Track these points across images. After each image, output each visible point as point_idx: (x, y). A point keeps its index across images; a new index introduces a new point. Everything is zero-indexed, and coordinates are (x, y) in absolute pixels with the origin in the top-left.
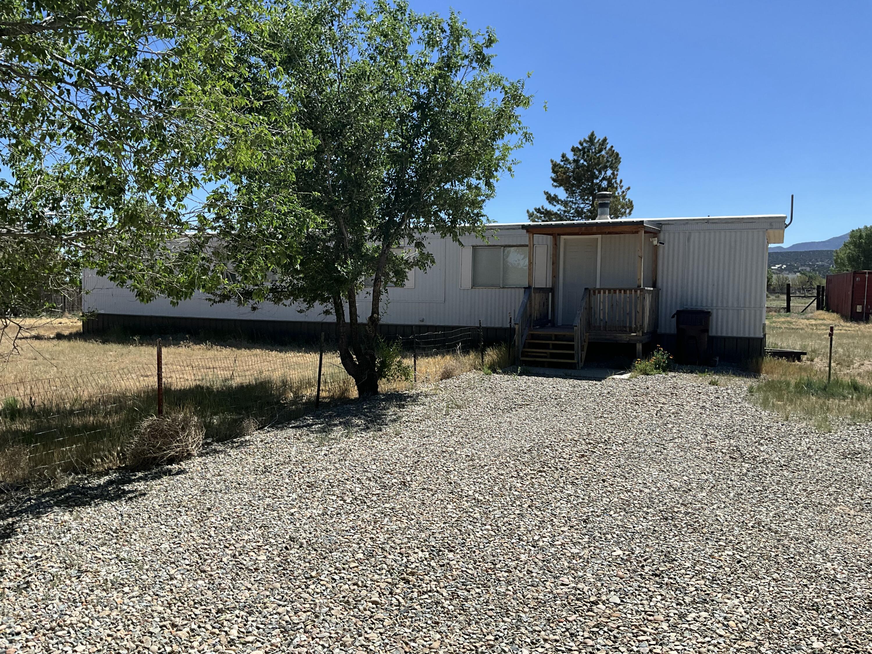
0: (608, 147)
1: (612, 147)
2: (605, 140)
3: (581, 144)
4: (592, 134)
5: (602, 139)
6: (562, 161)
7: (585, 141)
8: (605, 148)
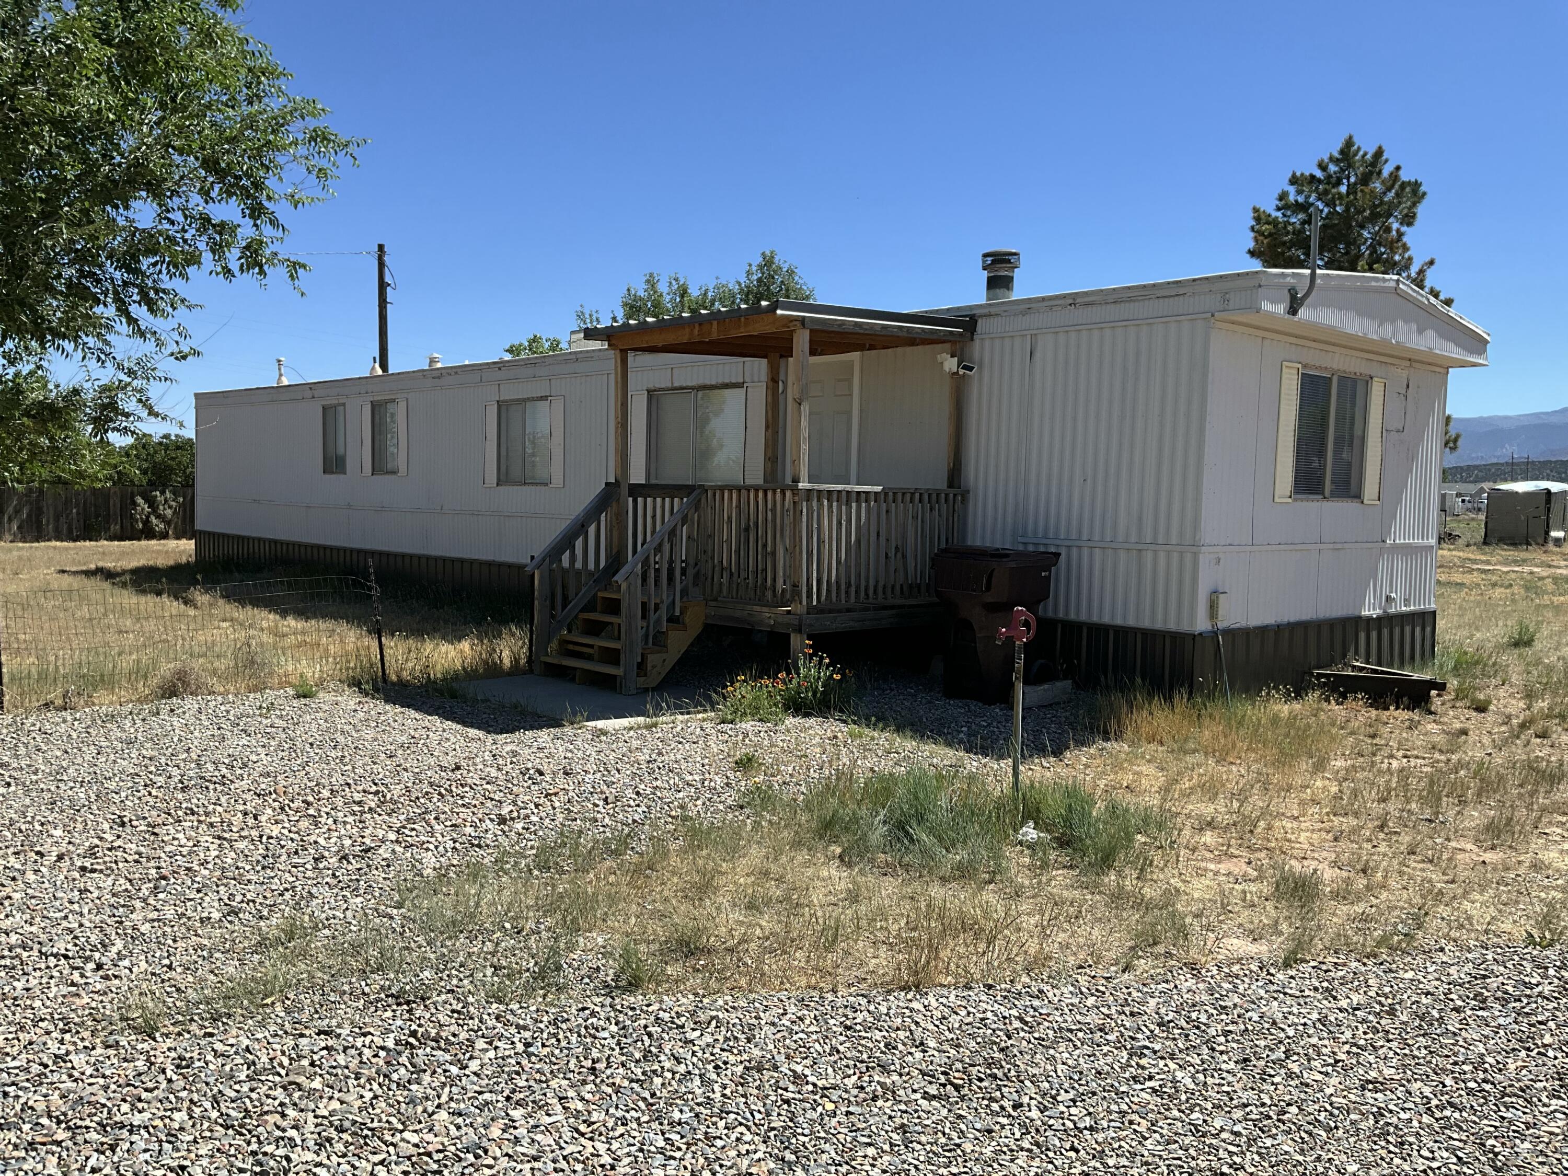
0: (1387, 171)
1: (1398, 168)
2: (1379, 153)
3: (1322, 167)
4: (1349, 143)
5: (1371, 151)
6: (1279, 209)
7: (1331, 159)
8: (1380, 173)
